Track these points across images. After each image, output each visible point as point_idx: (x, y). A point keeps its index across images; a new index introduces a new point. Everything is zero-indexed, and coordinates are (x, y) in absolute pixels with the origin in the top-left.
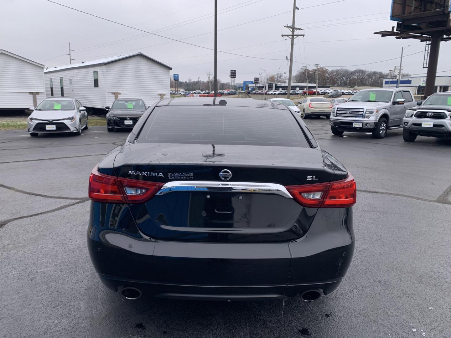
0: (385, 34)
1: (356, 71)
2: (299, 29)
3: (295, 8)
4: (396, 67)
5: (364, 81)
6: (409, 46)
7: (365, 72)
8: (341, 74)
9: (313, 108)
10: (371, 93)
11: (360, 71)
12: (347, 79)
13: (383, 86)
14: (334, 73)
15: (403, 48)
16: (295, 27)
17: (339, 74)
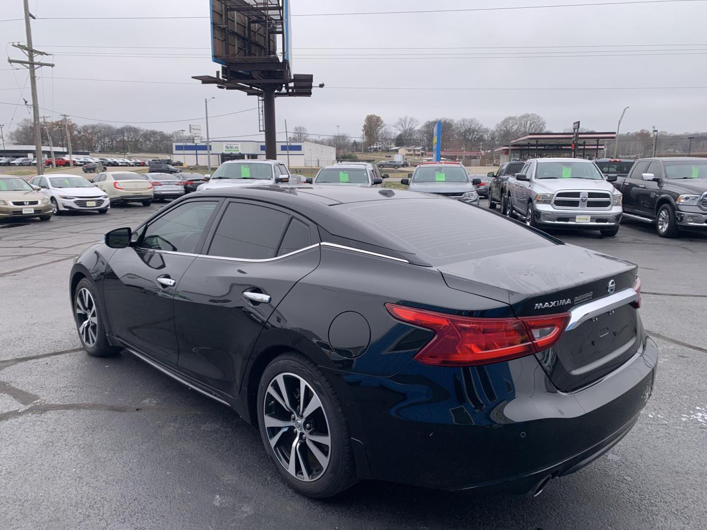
0: (206, 80)
1: (123, 128)
2: (42, 53)
3: (28, 16)
4: (192, 126)
5: (139, 145)
6: (213, 98)
7: (138, 131)
8: (100, 131)
9: (122, 189)
10: (243, 167)
11: (130, 128)
12: (112, 140)
13: (174, 153)
14: (89, 131)
15: (206, 99)
16: (34, 48)
17: (98, 132)
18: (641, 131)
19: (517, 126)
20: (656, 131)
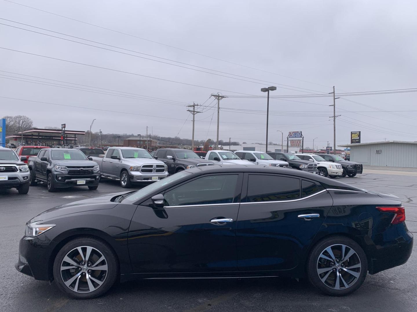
18: (87, 131)
19: (13, 122)
20: (101, 132)
